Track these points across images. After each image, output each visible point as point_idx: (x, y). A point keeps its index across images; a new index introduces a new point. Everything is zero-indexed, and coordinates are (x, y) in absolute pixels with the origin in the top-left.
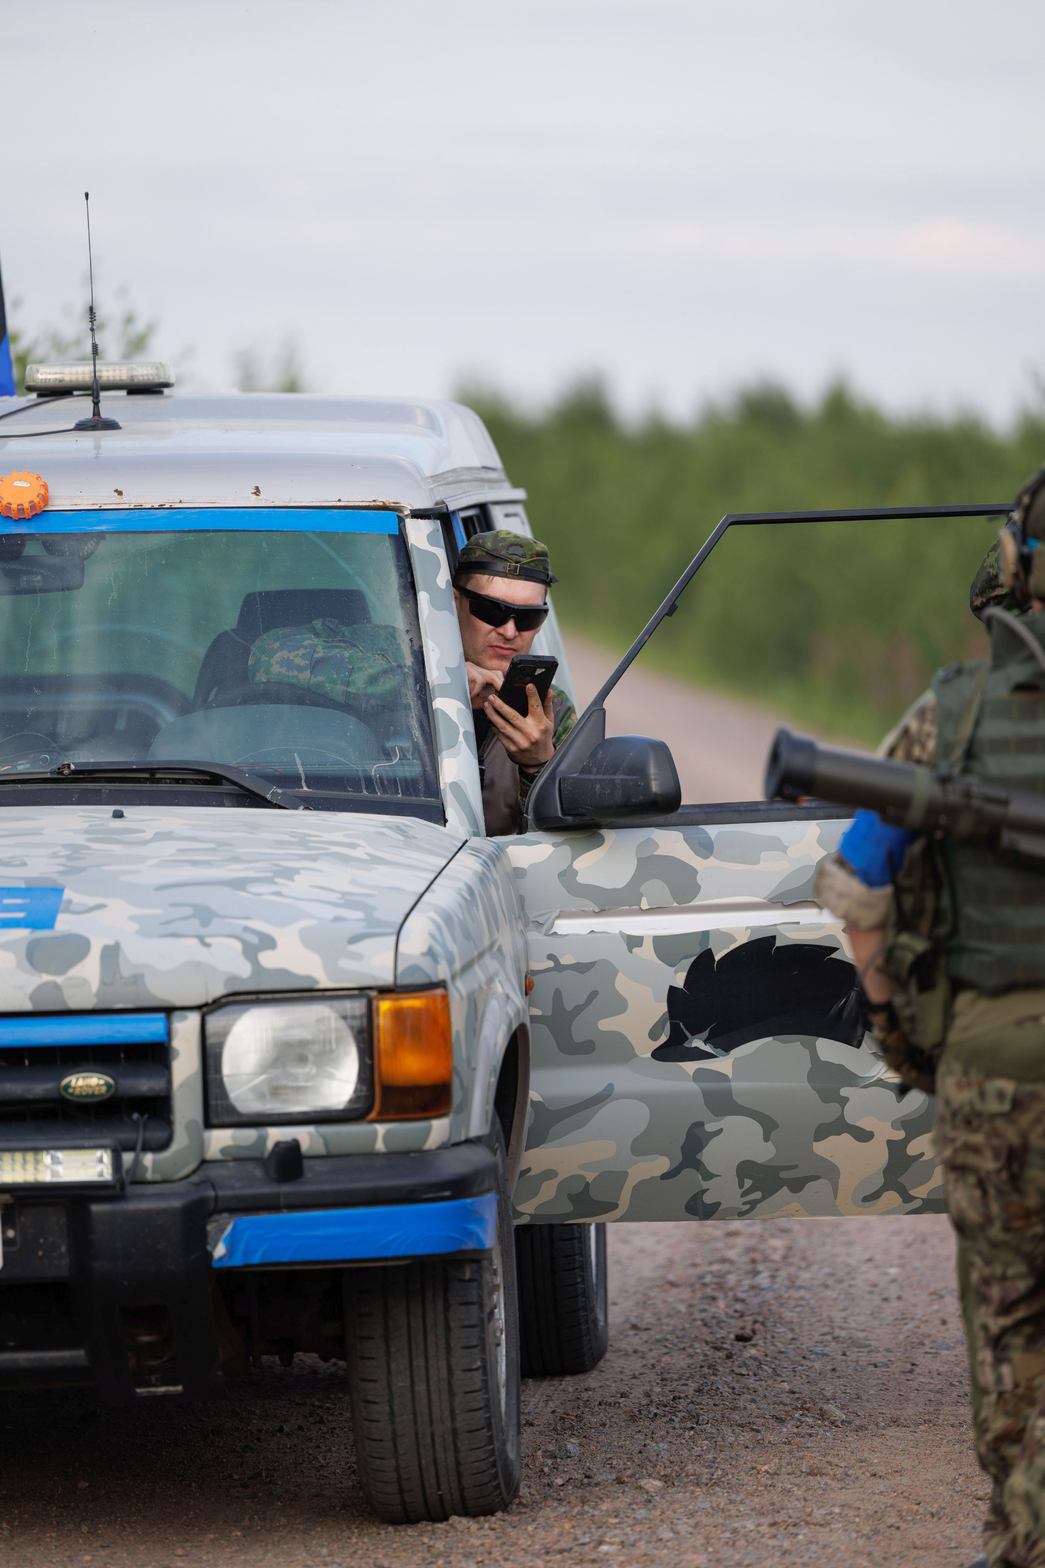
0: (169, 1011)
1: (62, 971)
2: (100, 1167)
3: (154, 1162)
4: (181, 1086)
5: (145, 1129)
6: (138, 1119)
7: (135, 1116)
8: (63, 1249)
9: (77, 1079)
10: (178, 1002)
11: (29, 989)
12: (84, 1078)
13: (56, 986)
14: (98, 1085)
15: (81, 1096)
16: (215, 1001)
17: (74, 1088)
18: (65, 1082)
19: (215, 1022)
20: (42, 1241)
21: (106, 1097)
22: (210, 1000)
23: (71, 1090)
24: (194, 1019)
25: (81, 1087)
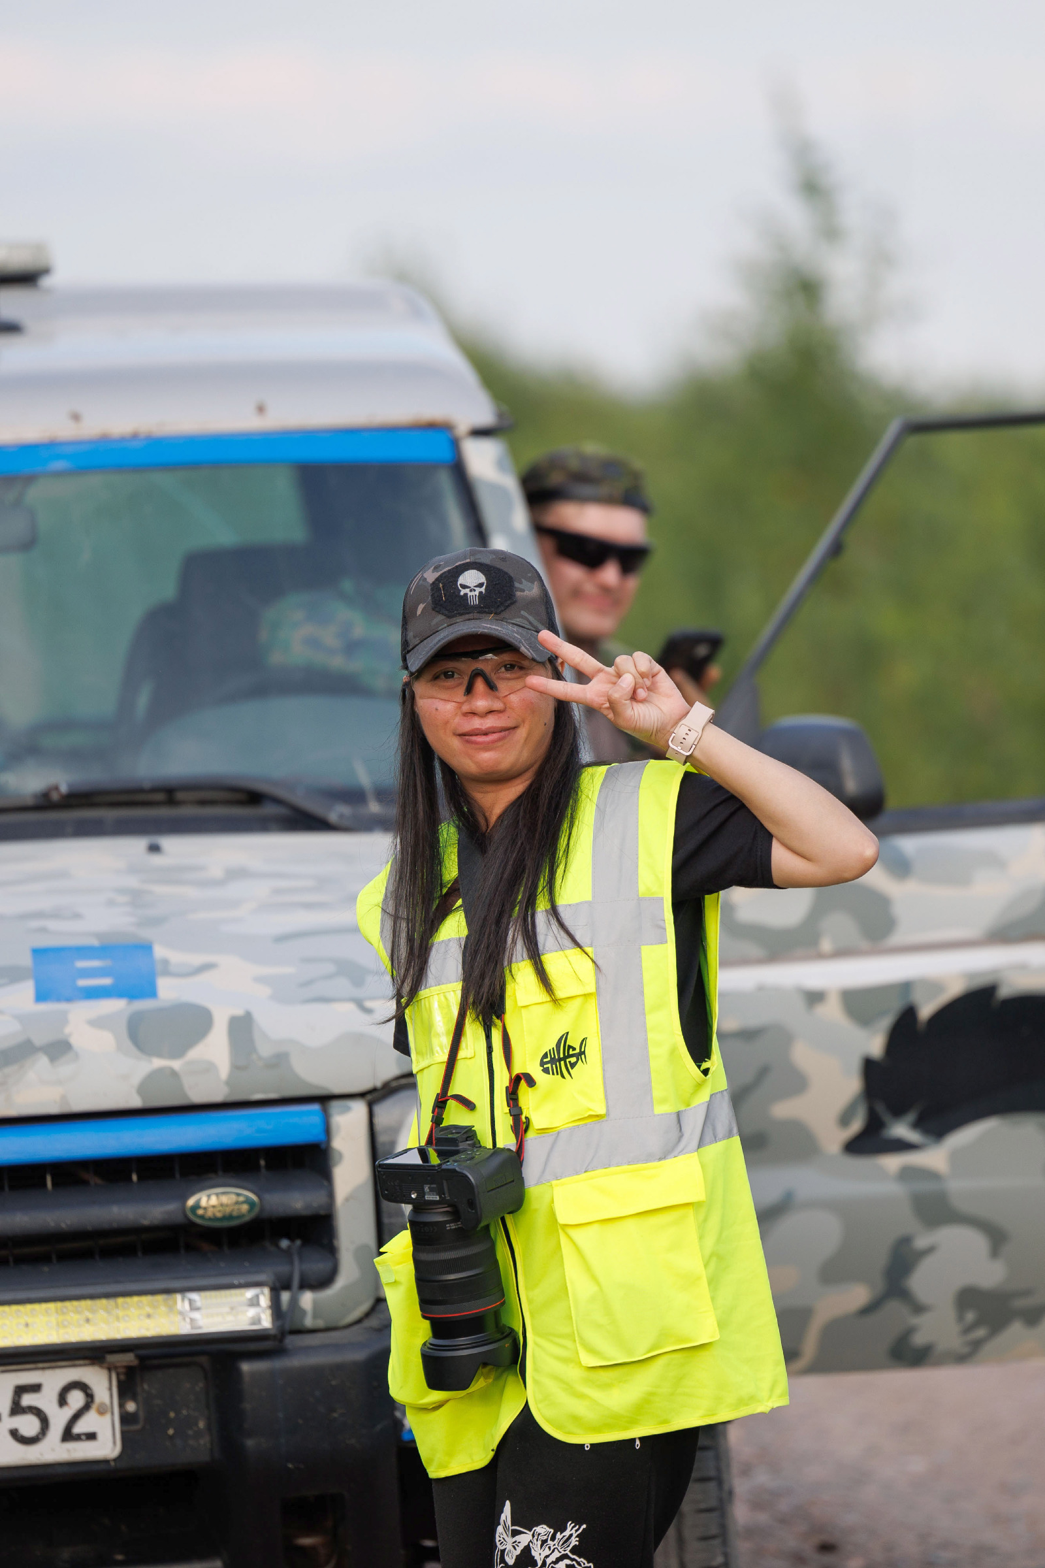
0: (324, 1099)
1: (178, 1053)
2: (252, 1312)
3: (315, 1304)
4: (347, 1200)
5: (301, 1260)
6: (289, 1247)
7: (284, 1243)
8: (201, 1425)
9: (209, 1196)
10: (337, 1090)
11: (136, 1079)
12: (217, 1195)
13: (174, 1073)
14: (237, 1203)
15: (215, 1219)
16: (386, 1085)
17: (205, 1209)
18: (191, 1202)
19: (386, 1113)
20: (172, 1415)
21: (247, 1219)
22: (379, 1084)
23: (200, 1212)
24: (359, 1109)
25: (214, 1207)
